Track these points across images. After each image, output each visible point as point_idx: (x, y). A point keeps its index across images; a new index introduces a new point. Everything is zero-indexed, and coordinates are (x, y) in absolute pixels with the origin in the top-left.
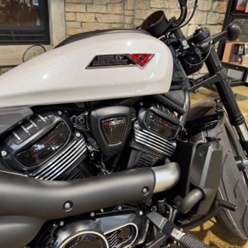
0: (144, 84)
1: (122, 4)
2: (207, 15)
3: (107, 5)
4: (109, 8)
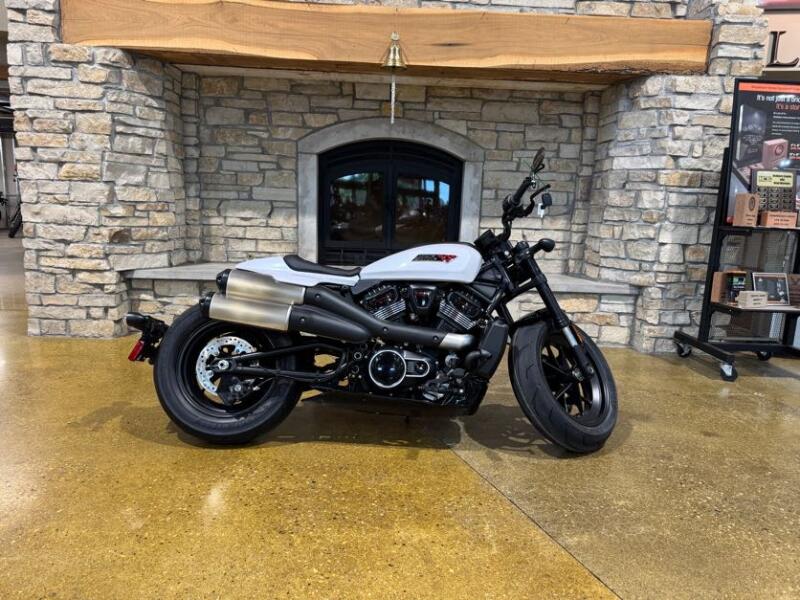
0: (446, 273)
1: (568, 216)
2: (699, 230)
4: (546, 221)
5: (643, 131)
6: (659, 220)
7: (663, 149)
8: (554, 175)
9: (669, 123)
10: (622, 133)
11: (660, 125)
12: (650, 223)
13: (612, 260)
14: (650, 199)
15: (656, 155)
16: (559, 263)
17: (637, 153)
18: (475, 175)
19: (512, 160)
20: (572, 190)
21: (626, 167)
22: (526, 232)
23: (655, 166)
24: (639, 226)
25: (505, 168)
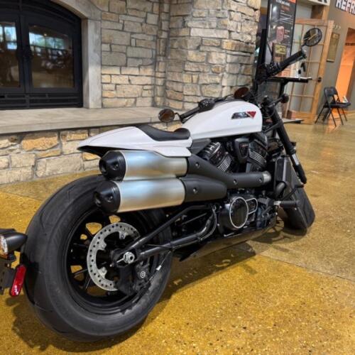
1: (153, 66)
2: (237, 78)
3: (139, 67)
4: (141, 69)
5: (212, 12)
6: (222, 72)
7: (225, 25)
8: (145, 35)
9: (228, 8)
10: (197, 11)
11: (223, 9)
12: (216, 73)
13: (192, 97)
14: (217, 58)
15: (220, 29)
16: (150, 99)
17: (207, 27)
18: (96, 32)
19: (119, 22)
20: (154, 48)
21: (200, 35)
22: (131, 77)
23: (220, 36)
24: (210, 75)
25: (115, 28)
